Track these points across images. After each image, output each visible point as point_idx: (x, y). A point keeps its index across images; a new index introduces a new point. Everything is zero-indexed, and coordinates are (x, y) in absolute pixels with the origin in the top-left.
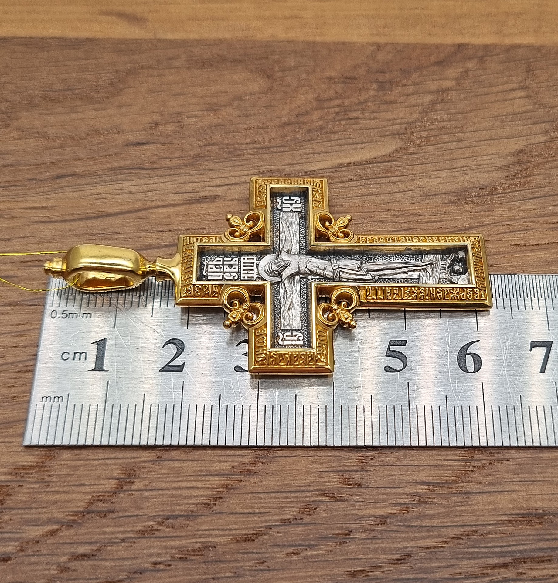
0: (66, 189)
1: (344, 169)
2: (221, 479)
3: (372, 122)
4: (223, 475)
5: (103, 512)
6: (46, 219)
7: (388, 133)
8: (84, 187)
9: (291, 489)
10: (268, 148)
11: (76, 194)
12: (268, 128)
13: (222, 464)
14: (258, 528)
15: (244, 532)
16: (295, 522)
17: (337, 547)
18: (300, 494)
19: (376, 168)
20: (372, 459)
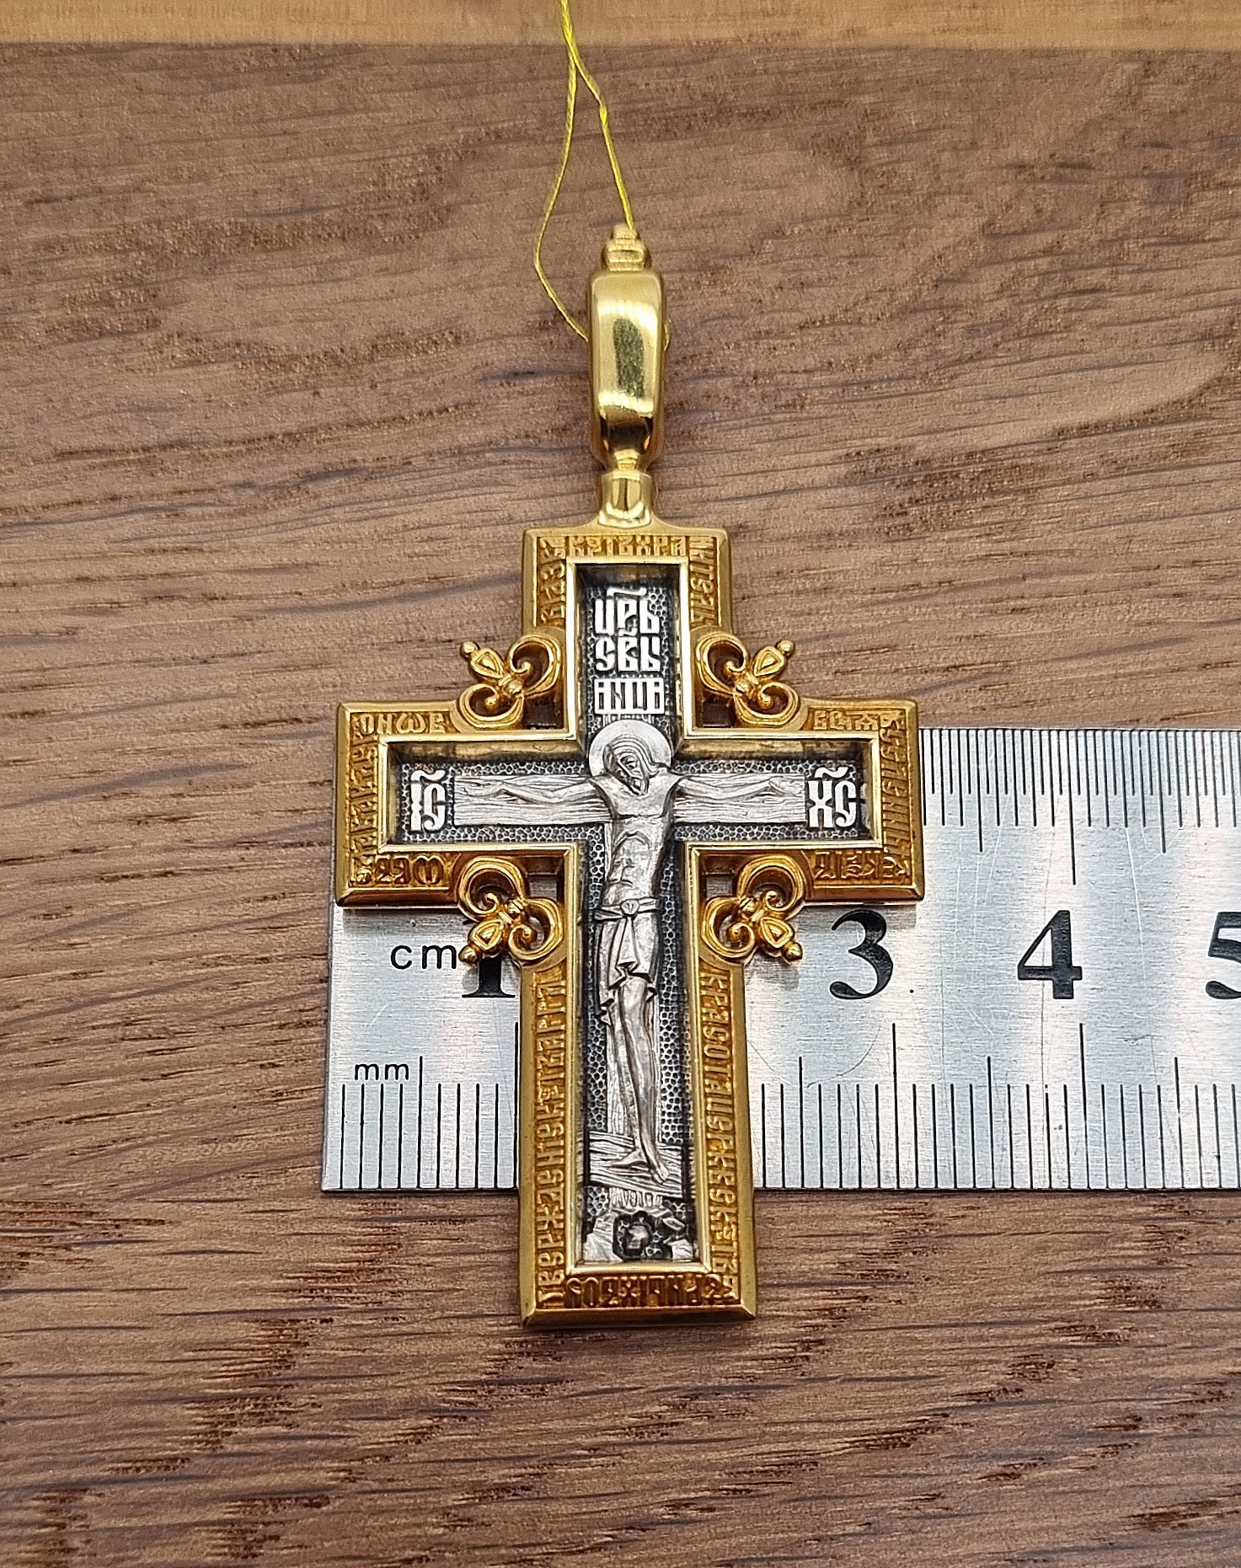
0: (338, 513)
1: (1072, 443)
2: (816, 1294)
3: (1138, 299)
4: (820, 1284)
5: (537, 1381)
6: (294, 601)
7: (1183, 335)
8: (386, 507)
9: (989, 1318)
10: (867, 384)
11: (367, 528)
12: (859, 323)
13: (816, 1256)
14: (913, 1414)
15: (882, 1427)
16: (1004, 1398)
17: (1109, 1457)
18: (1011, 1330)
19: (1155, 440)
20: (1181, 1238)
